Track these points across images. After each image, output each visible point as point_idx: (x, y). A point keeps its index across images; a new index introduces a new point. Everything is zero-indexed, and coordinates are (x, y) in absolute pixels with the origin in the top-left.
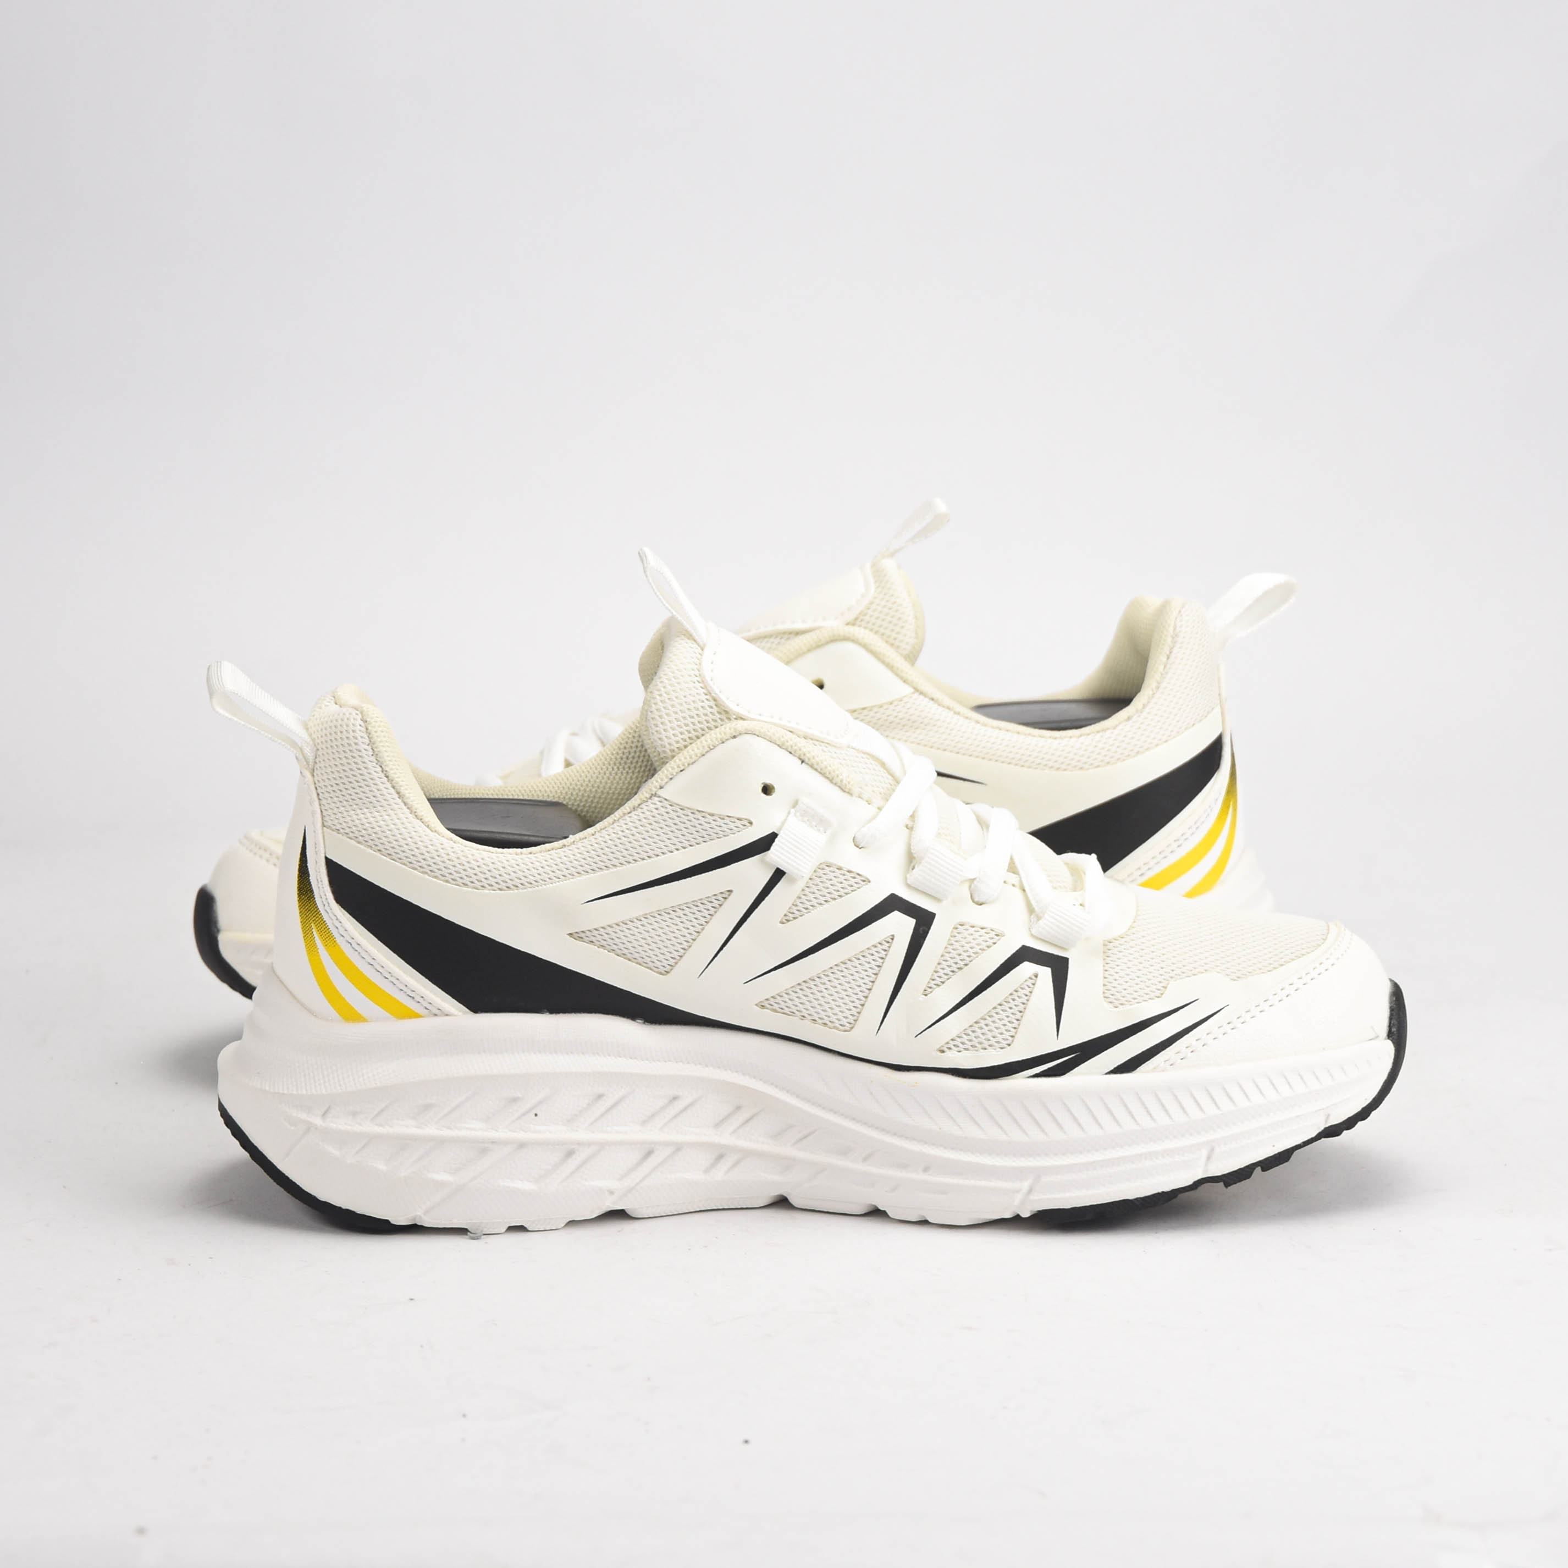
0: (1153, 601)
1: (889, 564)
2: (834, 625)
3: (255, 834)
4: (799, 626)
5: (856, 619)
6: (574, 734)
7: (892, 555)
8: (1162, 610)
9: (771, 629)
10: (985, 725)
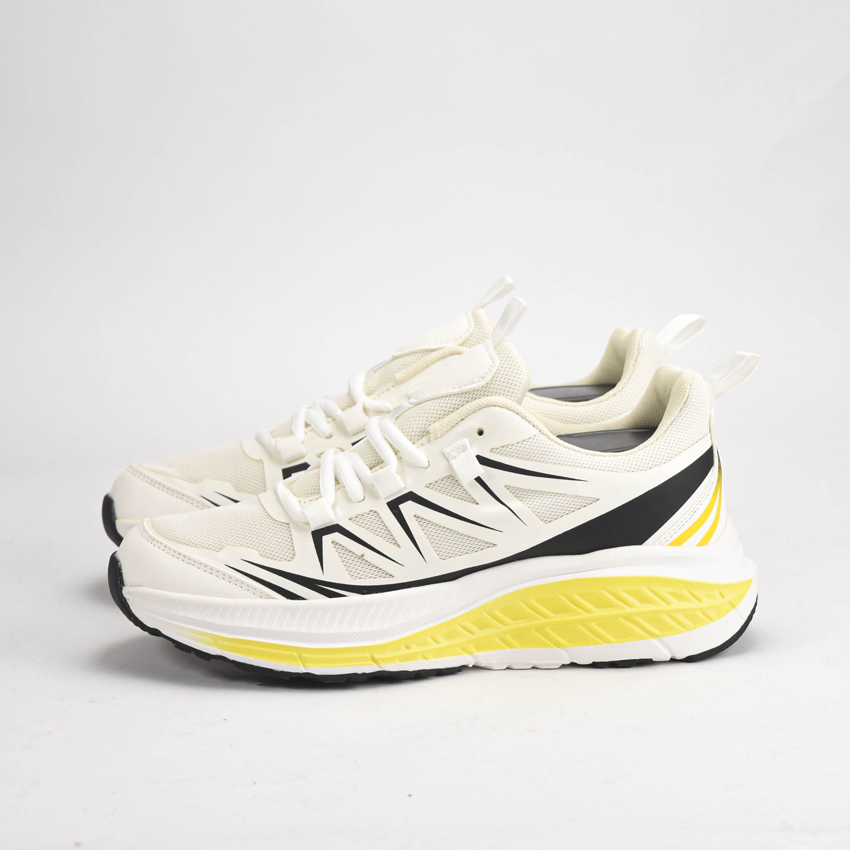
0: (626, 331)
1: (482, 312)
2: (452, 346)
3: (135, 465)
4: (433, 347)
5: (464, 342)
6: (309, 408)
7: (483, 307)
8: (632, 335)
9: (417, 348)
10: (535, 399)
